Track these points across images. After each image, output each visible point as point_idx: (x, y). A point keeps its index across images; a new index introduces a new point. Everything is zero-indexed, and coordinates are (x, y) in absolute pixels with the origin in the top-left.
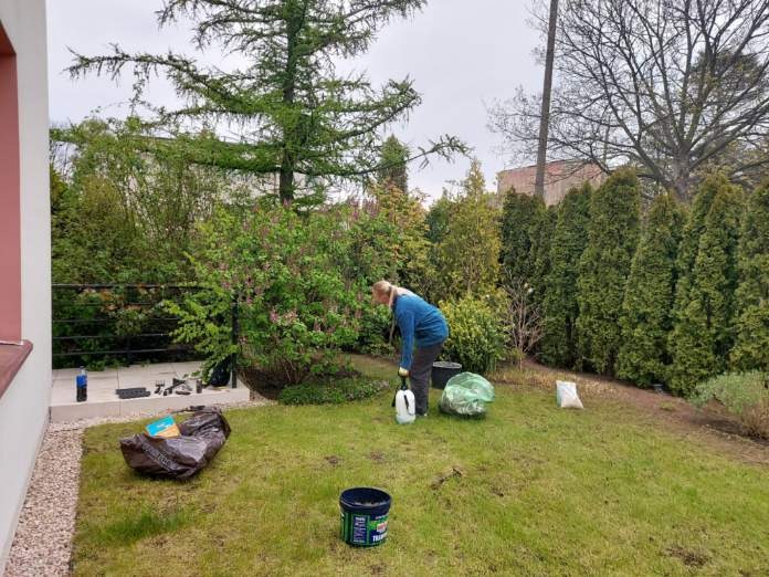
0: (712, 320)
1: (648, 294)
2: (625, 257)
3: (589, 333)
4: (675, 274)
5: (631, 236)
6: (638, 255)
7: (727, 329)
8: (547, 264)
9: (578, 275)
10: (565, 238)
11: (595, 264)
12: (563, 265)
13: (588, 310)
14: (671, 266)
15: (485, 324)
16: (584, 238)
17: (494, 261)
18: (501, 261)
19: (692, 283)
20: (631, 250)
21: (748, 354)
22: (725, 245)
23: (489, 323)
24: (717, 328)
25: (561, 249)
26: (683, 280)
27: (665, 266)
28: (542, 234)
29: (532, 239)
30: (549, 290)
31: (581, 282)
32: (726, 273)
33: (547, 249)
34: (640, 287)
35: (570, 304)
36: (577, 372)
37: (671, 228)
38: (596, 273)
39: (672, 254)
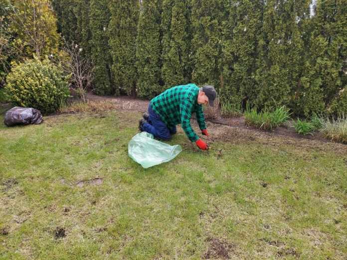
0: (182, 58)
1: (149, 46)
2: (133, 24)
3: (120, 73)
4: (161, 33)
5: (135, 10)
6: (140, 23)
7: (189, 63)
8: (89, 32)
9: (109, 38)
10: (96, 14)
11: (117, 30)
12: (98, 32)
13: (117, 60)
14: (159, 28)
15: (52, 76)
16: (108, 13)
17: (54, 31)
18: (59, 31)
19: (171, 38)
20: (136, 20)
21: (200, 75)
22: (185, 13)
23: (54, 74)
24: (185, 63)
25: (96, 21)
26: (166, 36)
27: (156, 28)
28: (83, 12)
29: (77, 16)
30: (93, 49)
31: (111, 42)
32: (187, 30)
33: (88, 23)
34: (144, 43)
35: (107, 57)
36: (117, 97)
37: (156, 4)
38: (119, 36)
39: (158, 21)
